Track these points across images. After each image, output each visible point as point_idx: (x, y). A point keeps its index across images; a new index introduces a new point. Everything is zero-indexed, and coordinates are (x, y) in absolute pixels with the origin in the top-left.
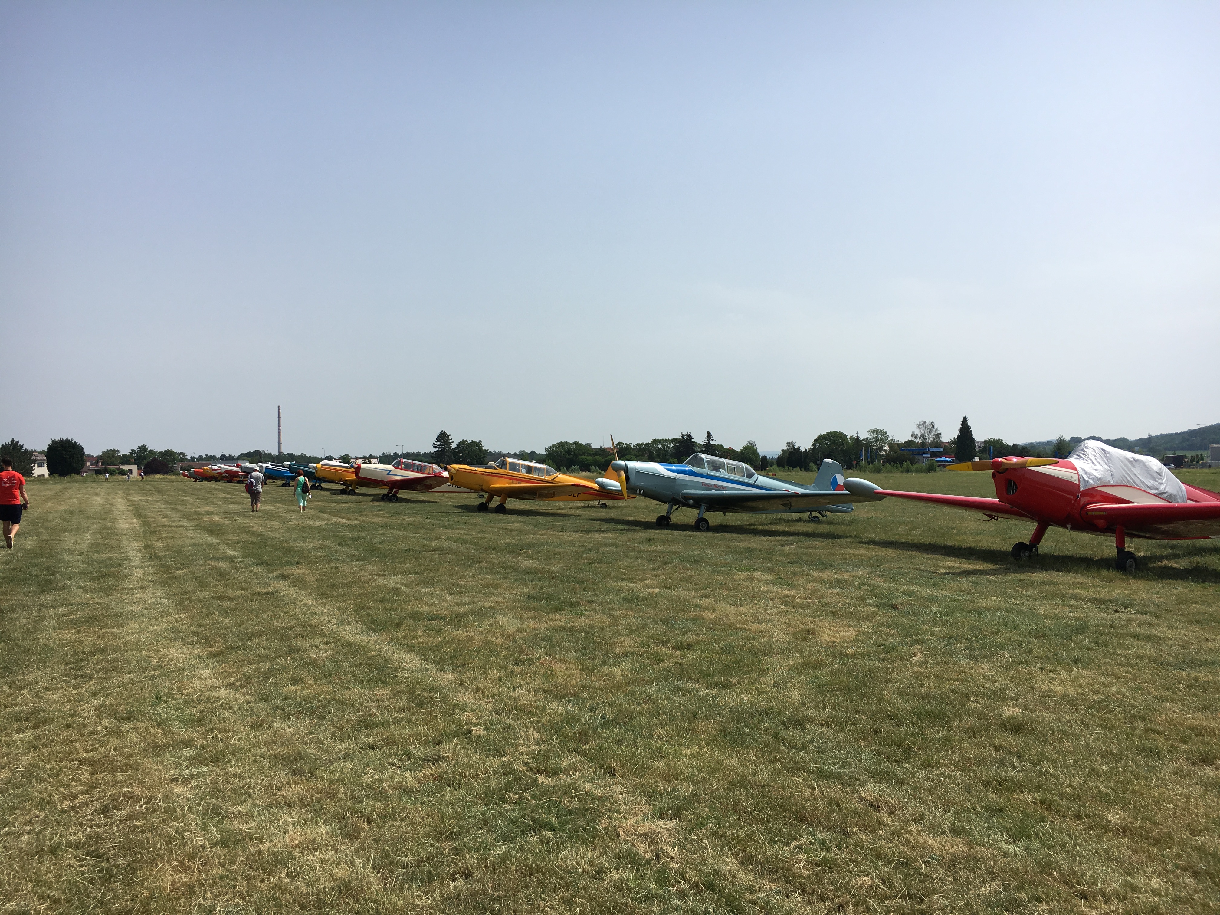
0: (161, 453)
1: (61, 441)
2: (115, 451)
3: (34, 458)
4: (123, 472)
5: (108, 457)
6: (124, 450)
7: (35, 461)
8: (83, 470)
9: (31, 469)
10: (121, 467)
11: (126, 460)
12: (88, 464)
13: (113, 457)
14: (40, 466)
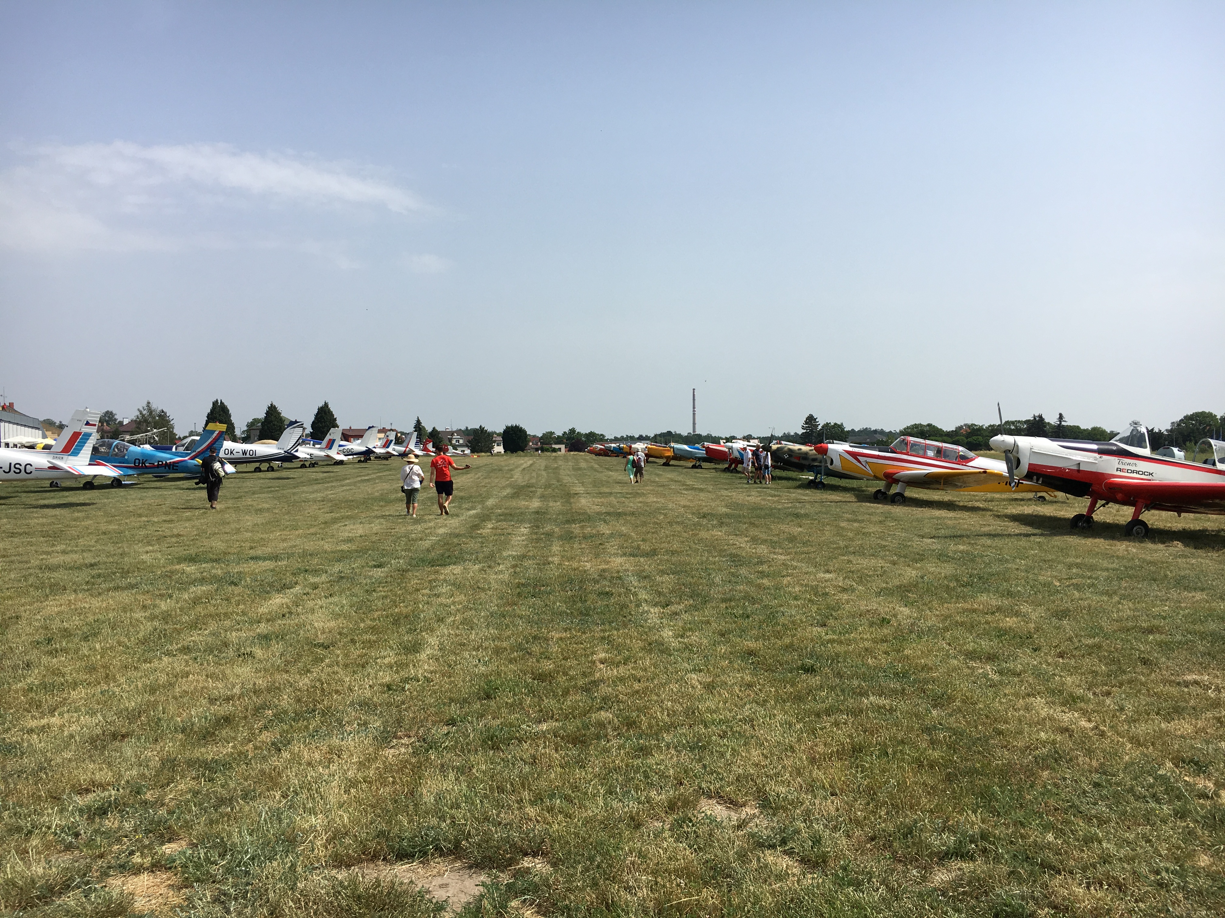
0: (586, 434)
1: (512, 426)
2: (552, 433)
3: (494, 439)
4: (554, 450)
5: (547, 438)
6: (559, 433)
7: (495, 442)
8: (527, 448)
9: (493, 447)
10: (554, 446)
11: (559, 440)
12: (531, 444)
13: (551, 438)
14: (498, 445)
